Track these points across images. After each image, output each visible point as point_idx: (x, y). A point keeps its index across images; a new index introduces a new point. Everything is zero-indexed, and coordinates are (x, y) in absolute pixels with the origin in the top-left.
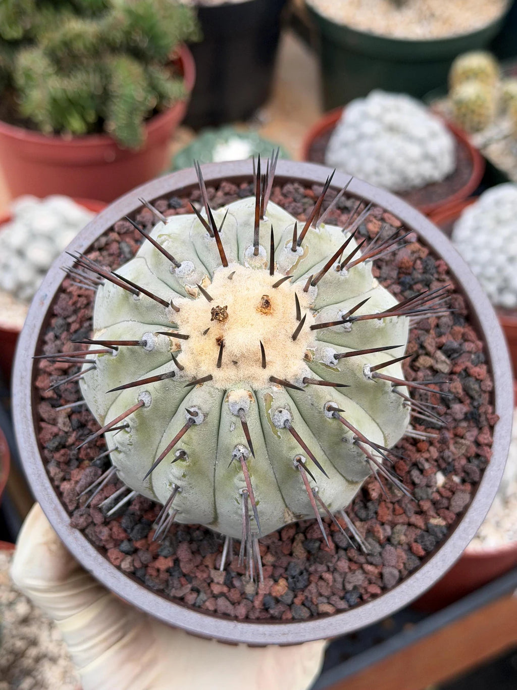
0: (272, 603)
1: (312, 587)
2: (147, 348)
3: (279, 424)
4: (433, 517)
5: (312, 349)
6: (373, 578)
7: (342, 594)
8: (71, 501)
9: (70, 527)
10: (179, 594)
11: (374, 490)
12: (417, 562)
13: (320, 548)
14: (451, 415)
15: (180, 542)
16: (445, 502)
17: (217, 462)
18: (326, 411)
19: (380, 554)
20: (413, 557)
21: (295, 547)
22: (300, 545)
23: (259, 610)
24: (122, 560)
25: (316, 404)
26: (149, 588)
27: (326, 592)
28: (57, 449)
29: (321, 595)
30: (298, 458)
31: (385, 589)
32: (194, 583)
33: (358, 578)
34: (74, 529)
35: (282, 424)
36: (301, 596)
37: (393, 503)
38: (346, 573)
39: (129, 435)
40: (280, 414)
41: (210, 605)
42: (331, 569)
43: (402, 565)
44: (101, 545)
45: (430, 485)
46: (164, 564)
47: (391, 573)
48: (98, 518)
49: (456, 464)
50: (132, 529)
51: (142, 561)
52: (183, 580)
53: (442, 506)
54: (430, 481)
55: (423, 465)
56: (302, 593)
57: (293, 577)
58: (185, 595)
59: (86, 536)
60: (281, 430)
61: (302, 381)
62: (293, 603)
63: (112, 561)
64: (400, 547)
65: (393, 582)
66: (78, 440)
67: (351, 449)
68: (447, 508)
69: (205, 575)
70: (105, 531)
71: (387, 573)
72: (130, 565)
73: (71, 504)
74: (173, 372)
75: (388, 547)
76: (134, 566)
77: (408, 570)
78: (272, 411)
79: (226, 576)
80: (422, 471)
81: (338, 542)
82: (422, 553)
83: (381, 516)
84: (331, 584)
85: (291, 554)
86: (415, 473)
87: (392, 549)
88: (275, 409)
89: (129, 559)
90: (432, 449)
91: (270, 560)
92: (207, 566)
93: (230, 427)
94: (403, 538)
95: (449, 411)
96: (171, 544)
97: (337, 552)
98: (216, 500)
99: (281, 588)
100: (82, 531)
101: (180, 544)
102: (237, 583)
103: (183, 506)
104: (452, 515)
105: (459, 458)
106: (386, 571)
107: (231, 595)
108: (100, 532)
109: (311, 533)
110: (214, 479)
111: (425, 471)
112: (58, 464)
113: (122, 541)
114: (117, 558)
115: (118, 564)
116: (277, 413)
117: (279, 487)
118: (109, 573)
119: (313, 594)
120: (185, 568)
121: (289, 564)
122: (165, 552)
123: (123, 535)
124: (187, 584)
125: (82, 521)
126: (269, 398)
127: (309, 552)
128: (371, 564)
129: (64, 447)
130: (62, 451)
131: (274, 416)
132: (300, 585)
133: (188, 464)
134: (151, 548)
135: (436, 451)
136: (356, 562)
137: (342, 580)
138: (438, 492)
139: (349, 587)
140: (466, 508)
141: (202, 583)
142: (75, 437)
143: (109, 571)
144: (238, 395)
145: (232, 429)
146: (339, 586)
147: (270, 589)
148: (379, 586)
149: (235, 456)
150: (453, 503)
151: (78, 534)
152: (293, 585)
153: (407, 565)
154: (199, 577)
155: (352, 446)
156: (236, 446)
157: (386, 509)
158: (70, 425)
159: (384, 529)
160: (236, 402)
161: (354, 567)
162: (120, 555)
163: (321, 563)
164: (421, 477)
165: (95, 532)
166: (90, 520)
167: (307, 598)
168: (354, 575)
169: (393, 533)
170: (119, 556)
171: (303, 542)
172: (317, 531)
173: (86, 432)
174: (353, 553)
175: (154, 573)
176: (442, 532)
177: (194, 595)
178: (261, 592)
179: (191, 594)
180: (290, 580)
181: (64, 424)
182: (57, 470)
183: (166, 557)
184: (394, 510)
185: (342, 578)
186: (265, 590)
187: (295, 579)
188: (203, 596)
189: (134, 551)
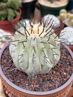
9: (3, 74)
15: (21, 78)
21: (40, 79)
44: (8, 78)
52: (21, 84)
59: (6, 76)
63: (10, 80)
73: (4, 71)
79: (28, 84)
82: (62, 83)
83: (55, 76)
91: (36, 81)
92: (25, 83)
102: (30, 86)
121: (39, 82)
123: (12, 76)
134: (16, 79)
138: (65, 75)
139: (49, 86)
169: (57, 79)
176: (65, 81)
177: (23, 87)
178: (34, 87)
183: (19, 80)
189: (13, 79)
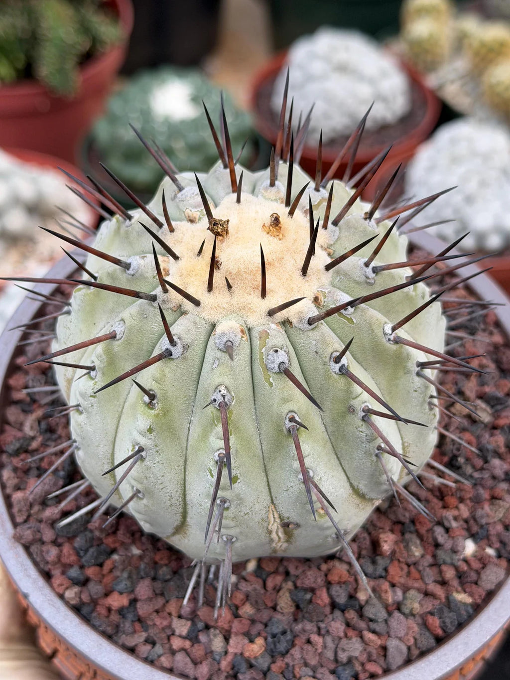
0: (243, 667)
1: (295, 651)
2: (131, 271)
3: (273, 366)
4: (458, 592)
5: (324, 290)
6: (374, 651)
7: (332, 666)
8: (20, 511)
9: (13, 540)
10: (131, 642)
11: (386, 541)
12: (432, 642)
13: (310, 601)
14: (488, 469)
15: (142, 578)
16: (473, 576)
17: (192, 419)
18: (332, 363)
19: (386, 621)
20: (427, 634)
21: (280, 597)
22: (288, 594)
23: (225, 674)
24: (67, 588)
25: (320, 352)
26: (94, 627)
27: (313, 662)
28: (17, 453)
29: (306, 665)
30: (290, 415)
31: (387, 671)
32: (150, 631)
33: (354, 648)
34: (17, 544)
35: (276, 368)
36: (281, 662)
37: (409, 566)
38: (340, 638)
40: (275, 354)
41: (165, 661)
42: (323, 632)
43: (412, 641)
44: (46, 569)
45: (456, 550)
46: (117, 601)
47: (397, 648)
48: (48, 535)
49: (491, 529)
50: (86, 551)
51: (92, 594)
52: (138, 626)
53: (469, 579)
54: (457, 545)
55: (449, 522)
56: (282, 658)
57: (274, 636)
58: (136, 645)
59: (30, 555)
60: (275, 376)
61: (306, 322)
62: (269, 669)
63: (55, 587)
64: (412, 618)
65: (399, 660)
66: (44, 446)
67: (359, 427)
68: (476, 583)
69: (165, 623)
70: (52, 553)
71: (393, 647)
72: (75, 596)
73: (20, 514)
74: (156, 295)
75: (396, 614)
76: (80, 598)
77: (419, 648)
78: (266, 350)
79: (190, 627)
80: (447, 530)
81: (335, 597)
82: (440, 632)
83: (392, 575)
84: (320, 651)
85: (274, 608)
86: (439, 531)
87: (402, 617)
88: (271, 347)
89: (76, 589)
90: (462, 506)
91: (248, 611)
92: (170, 614)
93: (213, 364)
94: (416, 606)
95: (486, 466)
96: (130, 577)
97: (332, 612)
98: (187, 478)
99: (257, 648)
100: (27, 548)
101: (141, 580)
102: (203, 638)
103: (145, 481)
104: (481, 592)
105: (495, 523)
106: (392, 644)
107: (194, 650)
108: (48, 552)
109: (303, 579)
110: (187, 445)
111: (451, 530)
112: (15, 470)
113: (71, 566)
114: (61, 585)
115: (61, 592)
116: (272, 352)
117: (265, 466)
118: (48, 600)
119: (296, 662)
120: (143, 609)
121: (270, 620)
122: (121, 586)
123: (73, 558)
124: (141, 632)
125: (28, 534)
126: (265, 335)
127: (298, 607)
128: (374, 632)
129: (26, 451)
130: (23, 456)
131: (268, 356)
132: (282, 647)
133: (157, 412)
134: (105, 580)
135: (467, 510)
136: (354, 629)
137: (335, 646)
138: (465, 561)
139: (343, 657)
140: (500, 586)
141: (160, 633)
142: (41, 441)
143: (49, 598)
144: (228, 327)
145: (215, 365)
146: (330, 654)
147: (243, 647)
148: (381, 666)
149: (215, 400)
150: (484, 576)
151: (21, 550)
152: (272, 646)
153: (419, 642)
154: (158, 623)
155: (360, 423)
156: (216, 388)
157: (398, 570)
158: (38, 428)
159: (394, 592)
160: (224, 333)
161: (351, 633)
162: (66, 583)
163: (311, 621)
164: (446, 536)
165: (42, 551)
166: (38, 536)
167: (287, 664)
168: (350, 641)
169: (405, 598)
170: (64, 583)
171: (290, 591)
172: (310, 577)
173: (54, 436)
174: (351, 615)
175: (104, 612)
176: (467, 612)
177: (148, 647)
178: (231, 650)
179: (144, 644)
180: (270, 639)
181: (32, 428)
182: (12, 475)
183: (121, 593)
184: (409, 574)
185: (334, 644)
186: (236, 648)
187: (275, 639)
188: (159, 649)
189: (84, 583)
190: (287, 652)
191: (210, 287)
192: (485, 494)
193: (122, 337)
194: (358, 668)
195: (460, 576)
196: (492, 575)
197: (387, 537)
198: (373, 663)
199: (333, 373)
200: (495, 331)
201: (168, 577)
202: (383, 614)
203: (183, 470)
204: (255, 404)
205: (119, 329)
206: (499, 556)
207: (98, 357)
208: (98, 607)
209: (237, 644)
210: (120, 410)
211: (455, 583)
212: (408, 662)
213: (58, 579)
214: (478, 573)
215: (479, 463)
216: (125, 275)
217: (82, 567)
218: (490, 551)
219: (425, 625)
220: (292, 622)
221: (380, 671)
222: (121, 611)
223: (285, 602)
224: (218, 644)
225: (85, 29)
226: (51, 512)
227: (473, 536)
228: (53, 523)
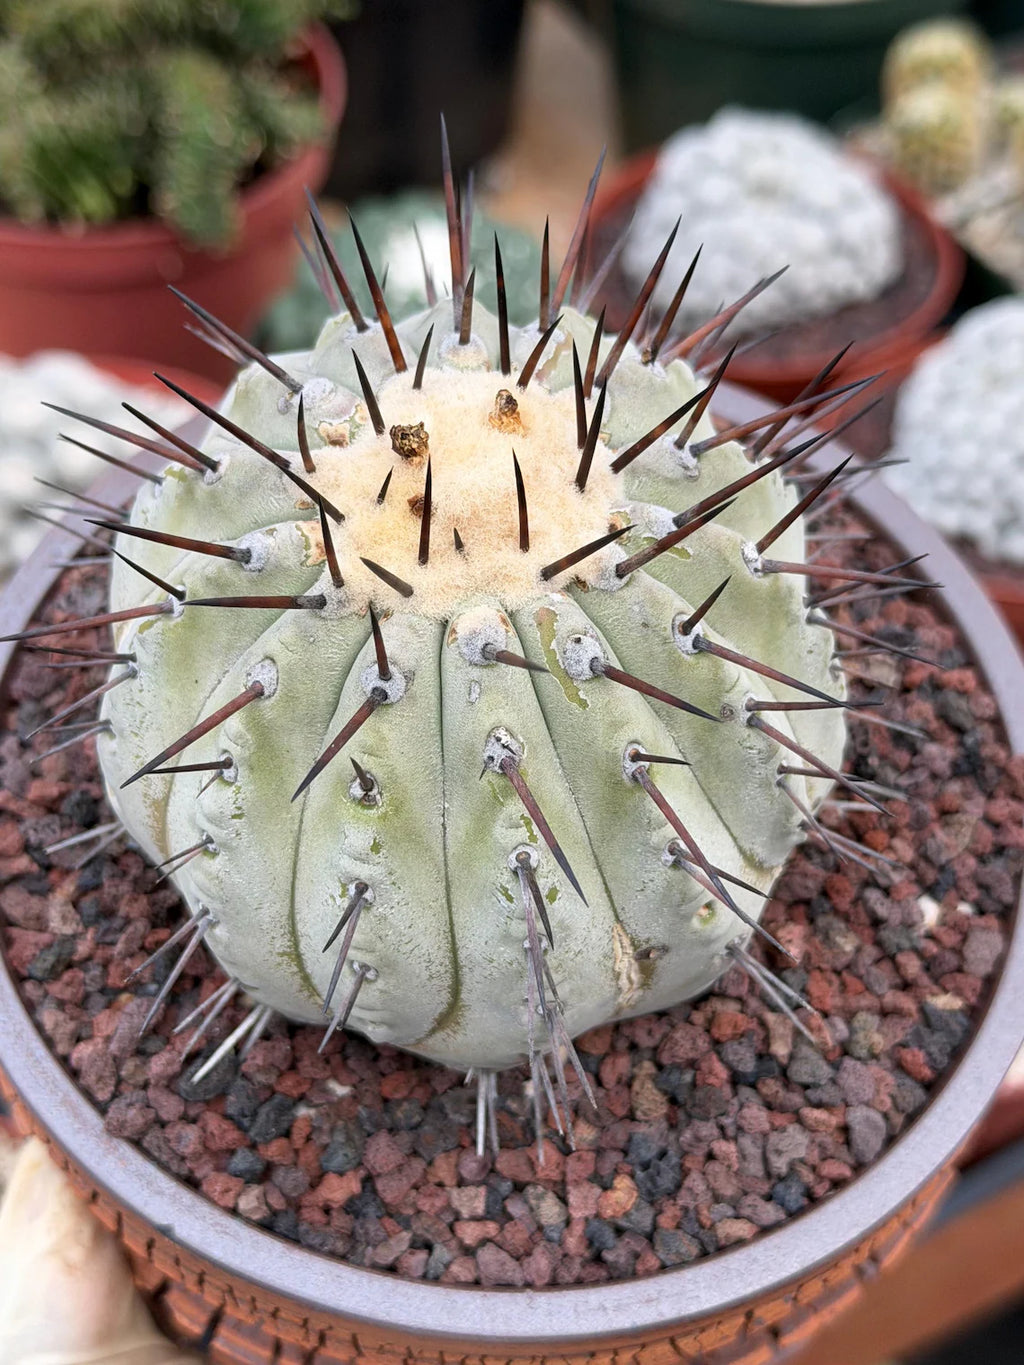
0: (609, 1236)
1: (694, 1181)
2: (254, 564)
3: (580, 669)
4: (933, 994)
5: (622, 510)
6: (828, 1140)
7: (765, 1188)
8: (100, 1078)
9: (105, 1137)
10: (386, 1256)
12: (920, 1094)
13: (694, 1085)
14: (923, 765)
15: (369, 1135)
16: (952, 960)
17: (447, 806)
18: (679, 636)
19: (834, 1081)
20: (909, 1082)
21: (637, 1093)
22: (649, 1085)
23: (578, 1261)
24: (239, 1195)
25: (653, 621)
26: (312, 1249)
27: (729, 1190)
28: (54, 974)
29: (717, 1199)
30: (630, 750)
31: (860, 1168)
32: (414, 1227)
33: (794, 1144)
34: (115, 1141)
35: (586, 667)
36: (673, 1208)
37: (838, 973)
38: (765, 1135)
39: (233, 788)
40: (578, 646)
41: (461, 1270)
42: (731, 1131)
43: (888, 1102)
45: (910, 922)
46: (339, 1189)
47: (866, 1122)
48: (169, 1107)
49: (957, 867)
50: (255, 1114)
51: (287, 1191)
52: (390, 1223)
53: (946, 968)
54: (909, 914)
55: (887, 876)
56: (672, 1201)
57: (646, 1166)
58: (397, 1259)
59: (146, 1153)
60: (587, 686)
61: (613, 573)
62: (655, 1227)
63: (216, 1199)
64: (874, 1061)
65: (876, 1143)
67: (744, 740)
68: (960, 970)
69: (439, 1203)
70: (190, 1136)
71: (859, 1123)
72: (259, 1203)
73: (101, 1085)
74: (322, 596)
75: (848, 1063)
76: (267, 1204)
77: (903, 1111)
78: (558, 643)
79: (488, 1197)
80: (887, 891)
81: (735, 1064)
82: (927, 1073)
83: (818, 997)
84: (736, 1167)
85: (631, 1117)
86: (873, 896)
87: (859, 1065)
88: (565, 635)
89: (255, 1191)
90: (897, 843)
91: (585, 1136)
92: (440, 1185)
93: (469, 694)
94: (877, 1038)
95: (916, 760)
96: (349, 1139)
97: (735, 1094)
98: (455, 918)
99: (623, 1194)
100: (137, 1143)
101: (369, 1140)
103: (380, 946)
104: (973, 983)
105: (959, 856)
106: (857, 1116)
107: (509, 1236)
108: (179, 1139)
109: (672, 1048)
110: (445, 855)
111: (892, 889)
112: (61, 1004)
113: (232, 1152)
114: (227, 1191)
115: (231, 1205)
116: (570, 645)
117: (595, 857)
118: (212, 1225)
119: (701, 1199)
120: (390, 1190)
121: (630, 1140)
122: (338, 1160)
123: (233, 1135)
124: (400, 1231)
125: (134, 1116)
126: (547, 618)
127: (673, 1101)
128: (819, 1105)
129: (70, 966)
130: (66, 976)
131: (565, 653)
132: (666, 1181)
133: (382, 810)
134: (302, 1158)
135: (907, 848)
136: (782, 1109)
137: (760, 1151)
138: (931, 936)
139: (780, 1165)
140: (1001, 963)
141: (435, 1223)
142: (93, 939)
143: (211, 1222)
144: (479, 620)
145: (474, 696)
146: (755, 1168)
147: (597, 1203)
148: (845, 1162)
149: (491, 758)
150: (969, 953)
151: (127, 1150)
152: (649, 1185)
153: (899, 1100)
154: (426, 1208)
155: (746, 732)
156: (489, 736)
157: (824, 985)
158: (78, 917)
159: (833, 1026)
160: (475, 632)
161: (780, 1120)
162: (235, 1184)
163: (706, 1119)
164: (887, 902)
165: (167, 1141)
166: (151, 1115)
167: (685, 1209)
168: (786, 1134)
169: (852, 1031)
170: (231, 1185)
171: (655, 1080)
172: (682, 1042)
173: (117, 923)
174: (772, 1087)
175: (318, 1216)
176: (961, 1024)
177: (422, 1255)
178: (577, 1214)
179: (412, 1253)
180: (640, 1174)
181: (64, 919)
182: (61, 1016)
183: (341, 1174)
184: (844, 987)
185: (758, 1148)
186: (586, 1208)
187: (651, 1170)
188: (441, 1253)
189: (264, 1175)
190: (679, 1186)
191: (424, 555)
192: (929, 809)
193: (276, 689)
194: (808, 1177)
195: (929, 965)
196: (983, 948)
197: (789, 933)
198: (831, 1161)
199: (684, 655)
200: (848, 518)
201: (417, 1119)
202: (826, 1071)
203: (445, 906)
204: (555, 748)
205: (265, 676)
206: (981, 912)
207: (237, 739)
208: (304, 1211)
209: (583, 1202)
210: (296, 827)
211: (925, 980)
212: (891, 1141)
213: (217, 1183)
214: (958, 951)
215: (903, 757)
216: (243, 574)
217: (253, 1146)
218: (965, 909)
219: (900, 1067)
220: (666, 1132)
221: (847, 1172)
222: (351, 1207)
223: (650, 1099)
224: (549, 1210)
225: (253, 116)
226: (159, 1064)
227: (931, 890)
228: (170, 1083)
